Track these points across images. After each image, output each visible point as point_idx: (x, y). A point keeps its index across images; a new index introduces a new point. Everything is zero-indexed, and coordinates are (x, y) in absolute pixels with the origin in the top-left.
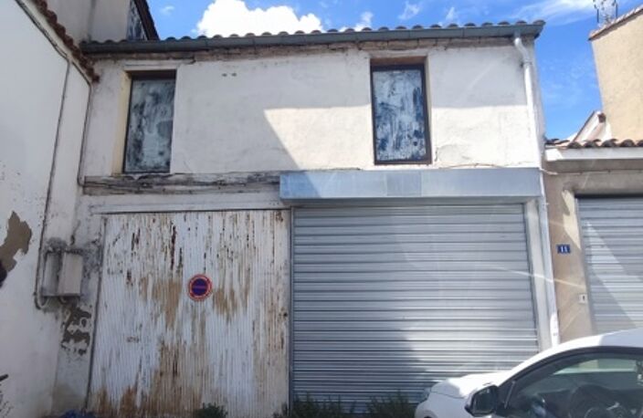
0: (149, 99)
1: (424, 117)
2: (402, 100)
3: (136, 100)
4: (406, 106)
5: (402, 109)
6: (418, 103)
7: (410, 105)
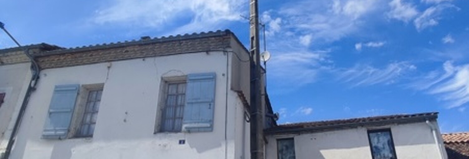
0: (284, 148)
1: (393, 151)
2: (383, 145)
3: (280, 148)
4: (385, 147)
5: (384, 148)
6: (390, 146)
7: (387, 147)
